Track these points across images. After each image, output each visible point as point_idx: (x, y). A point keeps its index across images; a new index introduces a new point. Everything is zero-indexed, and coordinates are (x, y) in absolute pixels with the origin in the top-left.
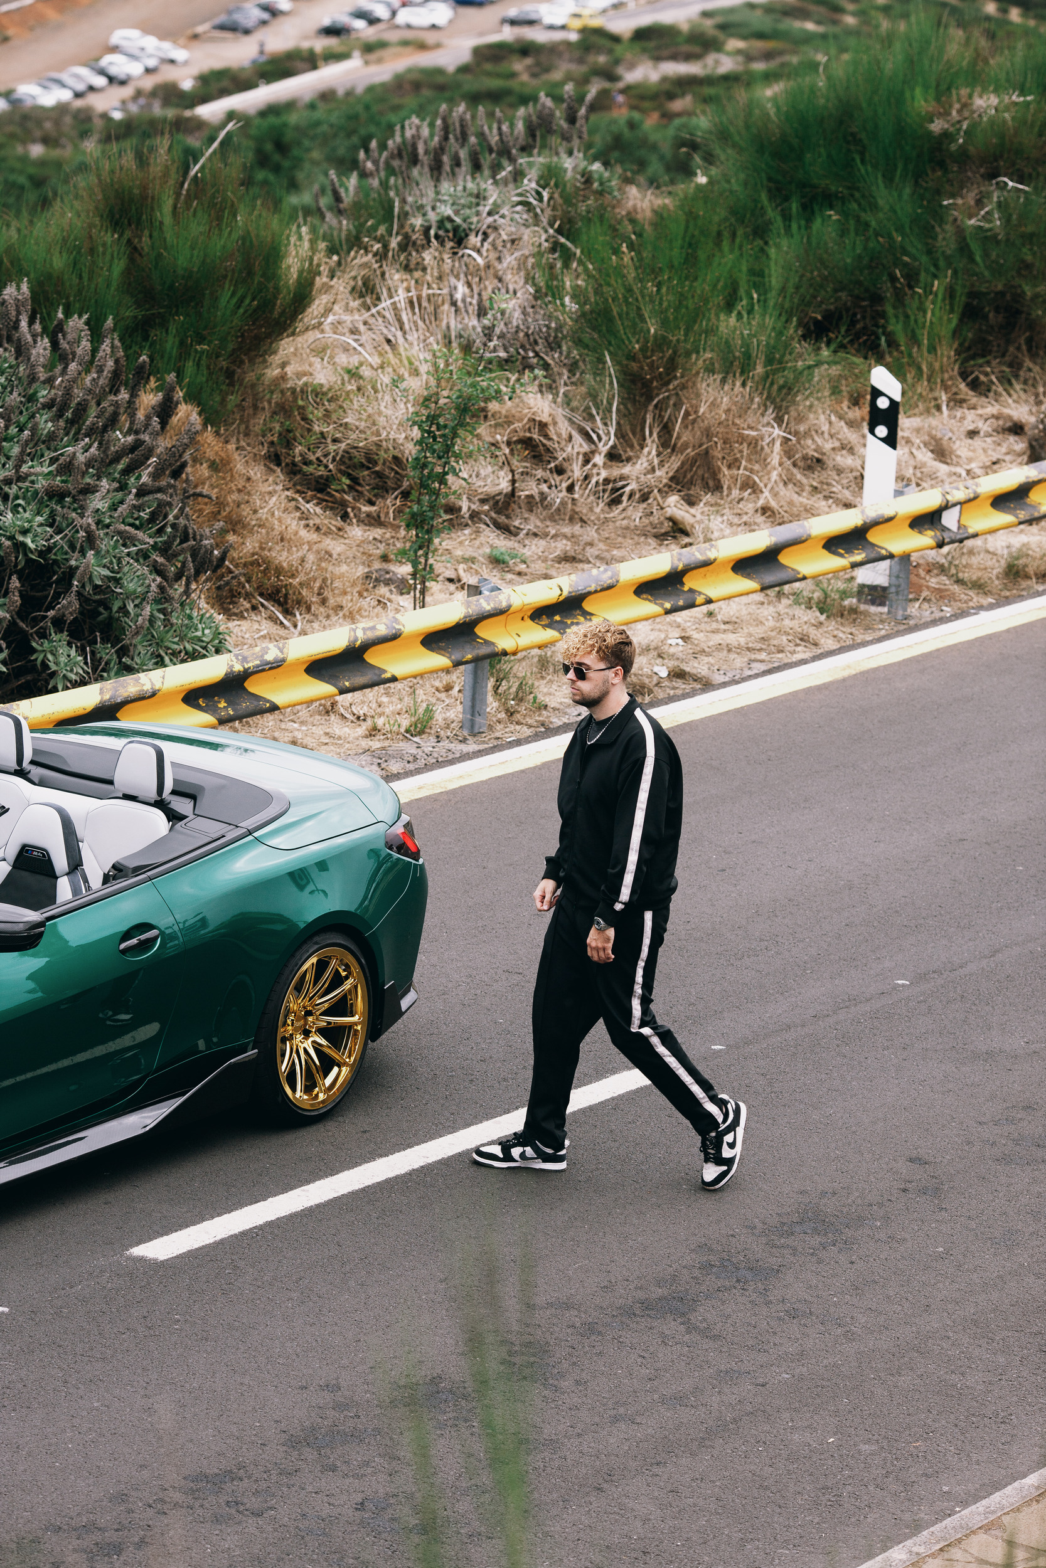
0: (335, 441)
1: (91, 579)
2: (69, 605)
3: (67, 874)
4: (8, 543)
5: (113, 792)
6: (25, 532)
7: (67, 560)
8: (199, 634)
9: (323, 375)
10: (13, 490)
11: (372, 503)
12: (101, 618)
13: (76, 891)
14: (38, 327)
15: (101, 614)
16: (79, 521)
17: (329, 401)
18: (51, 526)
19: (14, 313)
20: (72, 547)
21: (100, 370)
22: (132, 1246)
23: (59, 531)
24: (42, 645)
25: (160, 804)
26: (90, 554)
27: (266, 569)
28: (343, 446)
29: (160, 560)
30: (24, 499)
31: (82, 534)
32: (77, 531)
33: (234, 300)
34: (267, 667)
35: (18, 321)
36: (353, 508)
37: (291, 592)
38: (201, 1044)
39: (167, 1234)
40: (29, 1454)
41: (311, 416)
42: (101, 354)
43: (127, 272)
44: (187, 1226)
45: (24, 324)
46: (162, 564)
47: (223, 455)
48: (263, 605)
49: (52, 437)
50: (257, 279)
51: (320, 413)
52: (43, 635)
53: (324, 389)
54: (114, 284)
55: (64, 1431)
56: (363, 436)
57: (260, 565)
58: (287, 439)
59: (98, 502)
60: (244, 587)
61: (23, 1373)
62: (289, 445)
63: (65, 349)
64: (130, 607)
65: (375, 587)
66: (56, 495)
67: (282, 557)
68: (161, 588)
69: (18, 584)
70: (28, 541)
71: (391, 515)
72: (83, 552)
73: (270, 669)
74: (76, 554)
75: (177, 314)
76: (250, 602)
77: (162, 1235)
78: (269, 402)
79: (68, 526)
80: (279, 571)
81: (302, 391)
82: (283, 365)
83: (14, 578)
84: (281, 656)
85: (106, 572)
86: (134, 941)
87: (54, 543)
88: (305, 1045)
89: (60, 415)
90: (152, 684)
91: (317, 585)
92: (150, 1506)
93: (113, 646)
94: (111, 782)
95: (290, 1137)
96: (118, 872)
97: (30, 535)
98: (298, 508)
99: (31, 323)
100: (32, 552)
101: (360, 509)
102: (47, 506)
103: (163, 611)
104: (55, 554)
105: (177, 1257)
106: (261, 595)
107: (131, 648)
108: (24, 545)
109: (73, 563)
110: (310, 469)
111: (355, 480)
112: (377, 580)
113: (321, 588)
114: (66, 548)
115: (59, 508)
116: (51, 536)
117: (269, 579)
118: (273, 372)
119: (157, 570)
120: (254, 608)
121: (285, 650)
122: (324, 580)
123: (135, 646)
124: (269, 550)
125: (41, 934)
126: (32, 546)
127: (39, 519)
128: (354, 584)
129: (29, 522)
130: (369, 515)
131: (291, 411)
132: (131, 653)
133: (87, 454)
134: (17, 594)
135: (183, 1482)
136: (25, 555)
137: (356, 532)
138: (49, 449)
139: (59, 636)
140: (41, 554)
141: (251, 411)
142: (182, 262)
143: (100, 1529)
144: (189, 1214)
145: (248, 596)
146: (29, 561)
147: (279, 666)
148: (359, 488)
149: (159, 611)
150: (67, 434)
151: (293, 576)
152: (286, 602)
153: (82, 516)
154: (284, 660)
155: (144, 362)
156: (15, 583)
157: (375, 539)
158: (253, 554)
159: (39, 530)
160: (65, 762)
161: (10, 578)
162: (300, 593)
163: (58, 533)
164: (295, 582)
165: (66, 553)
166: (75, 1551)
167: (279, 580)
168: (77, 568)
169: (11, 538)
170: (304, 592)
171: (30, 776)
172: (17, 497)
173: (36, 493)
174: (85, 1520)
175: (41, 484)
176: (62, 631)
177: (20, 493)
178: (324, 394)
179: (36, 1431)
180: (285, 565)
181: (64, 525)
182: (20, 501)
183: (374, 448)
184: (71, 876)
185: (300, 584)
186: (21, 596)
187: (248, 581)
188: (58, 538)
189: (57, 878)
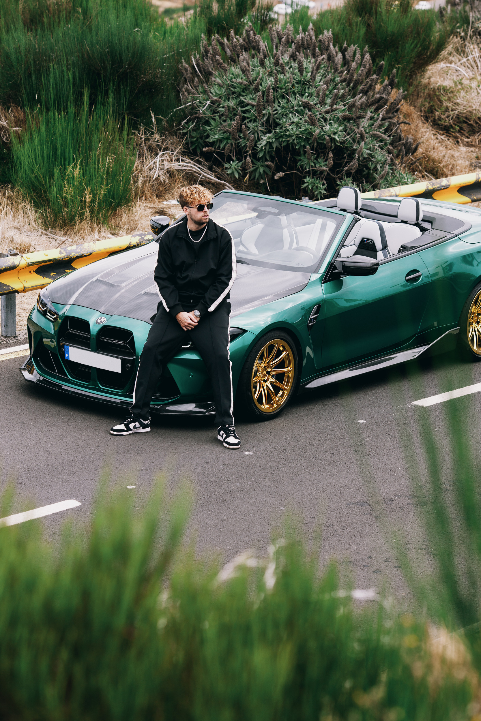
0: (452, 110)
1: (362, 154)
2: (354, 164)
3: (381, 250)
4: (328, 138)
5: (396, 220)
6: (335, 134)
7: (352, 147)
8: (406, 181)
9: (447, 83)
10: (328, 116)
11: (468, 138)
12: (365, 173)
13: (385, 256)
14: (337, 49)
15: (365, 171)
16: (356, 130)
17: (450, 93)
18: (345, 132)
19: (327, 43)
20: (354, 140)
21: (365, 67)
22: (413, 401)
23: (348, 134)
24: (341, 182)
25: (417, 225)
26: (363, 143)
27: (428, 160)
28: (456, 112)
29: (391, 148)
30: (333, 120)
31: (358, 135)
32: (356, 134)
33: (413, 46)
34: (442, 188)
35: (329, 46)
36: (461, 139)
37: (439, 170)
38: (436, 324)
39: (426, 397)
40: (383, 471)
41: (442, 99)
42: (365, 59)
43: (366, 34)
44: (434, 395)
45: (332, 47)
46: (392, 150)
47: (409, 111)
48: (427, 175)
49: (343, 96)
50: (423, 36)
51: (446, 98)
52: (341, 179)
53: (448, 88)
54: (361, 39)
55: (396, 463)
56: (465, 108)
57: (428, 158)
58: (431, 110)
59: (365, 123)
60: (419, 168)
61: (376, 443)
62: (432, 112)
63: (348, 59)
64: (379, 167)
65: (474, 169)
66: (346, 119)
67: (434, 155)
68: (392, 160)
69: (332, 156)
70: (336, 137)
71: (477, 143)
72: (359, 143)
73: (444, 189)
74: (356, 144)
75: (388, 51)
76: (421, 174)
77: (424, 398)
78: (424, 93)
79: (352, 132)
80: (434, 161)
81: (438, 89)
82: (429, 78)
83: (331, 153)
84: (448, 184)
85: (369, 152)
86: (412, 276)
87: (346, 139)
88: (478, 327)
89: (348, 85)
90: (396, 193)
91: (450, 167)
92: (436, 490)
93: (370, 184)
94: (396, 217)
95: (472, 365)
96: (403, 248)
97: (337, 135)
98: (437, 138)
99: (334, 46)
100: (338, 142)
101: (463, 140)
102: (343, 123)
103: (392, 169)
104: (347, 144)
105: (432, 405)
106: (426, 171)
107: (379, 185)
108: (334, 139)
109: (355, 147)
110: (442, 122)
111: (461, 128)
112: (475, 166)
113: (452, 168)
114: (351, 141)
115: (348, 124)
116: (345, 136)
117: (430, 164)
118: (425, 81)
119: (389, 152)
120: (423, 177)
121: (450, 181)
122: (453, 165)
123: (381, 184)
124: (430, 152)
125: (377, 268)
126: (338, 139)
127: (341, 128)
128: (465, 168)
129: (336, 129)
130: (467, 142)
131: (433, 97)
132: (379, 187)
133: (360, 101)
134: (331, 159)
135: (448, 482)
136: (335, 144)
137: (463, 149)
138: (341, 101)
139: (348, 179)
140: (341, 143)
141: (416, 97)
142: (390, 29)
143: (417, 497)
144: (434, 391)
145: (420, 172)
146: (336, 146)
147: (447, 188)
148: (463, 132)
149: (390, 169)
150: (349, 95)
151: (440, 163)
152: (437, 174)
153: (358, 128)
154: (449, 185)
155: (383, 64)
156: (331, 155)
157: (472, 151)
158: (423, 153)
159: (340, 133)
160: (375, 209)
161: (328, 153)
162: (443, 170)
163: (348, 135)
164: (441, 165)
165: (351, 144)
166: (408, 504)
167: (434, 164)
168: (356, 149)
169: (329, 136)
170: (445, 170)
171: (360, 214)
172: (330, 120)
173: (338, 118)
174: (410, 493)
175: (340, 114)
176: (349, 177)
177: (332, 118)
178: (448, 90)
179: (385, 463)
180: (436, 158)
181: (350, 132)
182: (332, 121)
183: (469, 114)
184: (383, 251)
185: (443, 166)
186: (333, 160)
187: (421, 165)
188: (348, 137)
189: (377, 252)
